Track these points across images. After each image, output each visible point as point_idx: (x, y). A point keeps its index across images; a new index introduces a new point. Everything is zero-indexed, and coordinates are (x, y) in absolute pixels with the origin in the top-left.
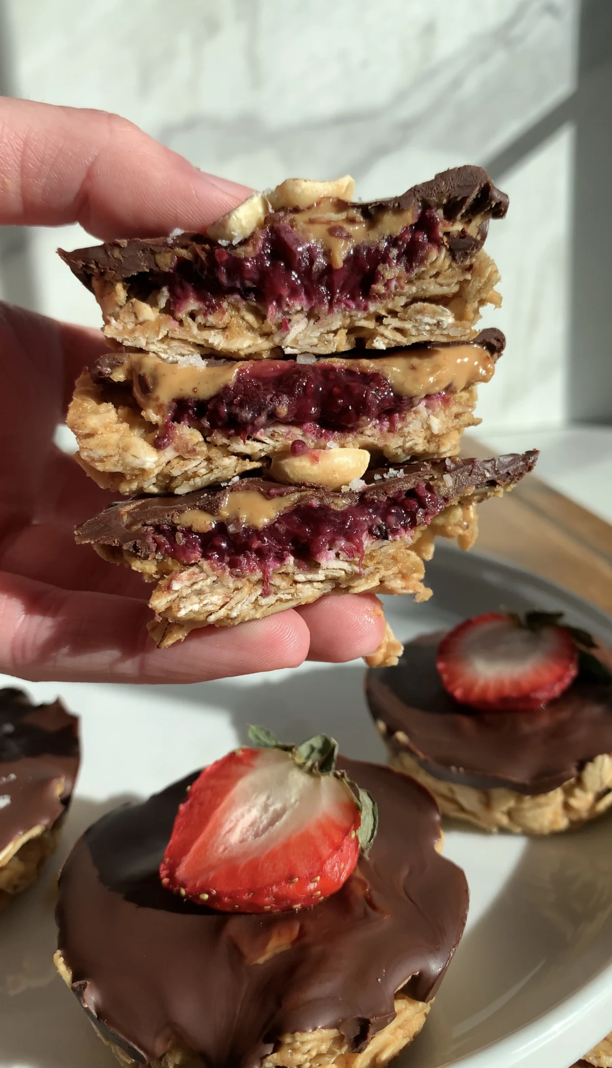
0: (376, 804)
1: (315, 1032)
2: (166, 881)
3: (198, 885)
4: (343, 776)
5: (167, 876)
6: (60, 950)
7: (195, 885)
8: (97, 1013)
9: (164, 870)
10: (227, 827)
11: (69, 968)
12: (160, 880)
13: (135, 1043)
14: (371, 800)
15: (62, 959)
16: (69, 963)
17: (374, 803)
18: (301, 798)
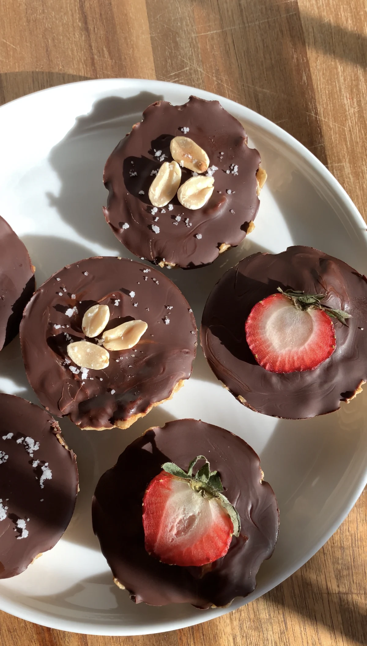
2: (150, 553)
6: (116, 578)
9: (147, 548)
10: (170, 526)
15: (118, 583)
18: (201, 511)
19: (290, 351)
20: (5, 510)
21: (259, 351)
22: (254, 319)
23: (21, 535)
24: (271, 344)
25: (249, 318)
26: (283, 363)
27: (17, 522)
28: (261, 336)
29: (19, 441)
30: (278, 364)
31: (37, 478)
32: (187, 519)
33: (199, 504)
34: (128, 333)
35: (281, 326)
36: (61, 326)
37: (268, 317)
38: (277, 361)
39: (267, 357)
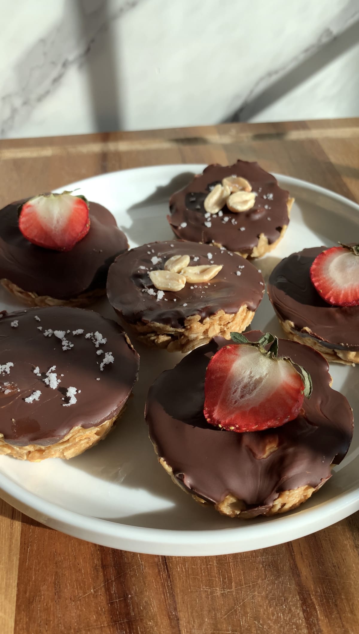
0: (309, 374)
1: (299, 489)
2: (208, 420)
3: (227, 422)
4: (289, 359)
5: (209, 417)
6: (163, 457)
7: (225, 422)
8: (191, 487)
9: (206, 414)
10: (233, 389)
11: (169, 466)
12: (206, 419)
13: (212, 498)
14: (307, 372)
15: (165, 462)
16: (169, 464)
17: (308, 374)
18: (269, 372)
19: (352, 285)
20: (58, 382)
21: (323, 289)
22: (318, 264)
23: (68, 402)
24: (334, 281)
25: (313, 264)
26: (346, 295)
27: (67, 393)
28: (324, 276)
29: (88, 335)
30: (341, 296)
31: (97, 363)
32: (252, 383)
33: (267, 366)
34: (203, 272)
35: (343, 267)
36: (146, 268)
37: (331, 262)
38: (340, 294)
39: (331, 292)
